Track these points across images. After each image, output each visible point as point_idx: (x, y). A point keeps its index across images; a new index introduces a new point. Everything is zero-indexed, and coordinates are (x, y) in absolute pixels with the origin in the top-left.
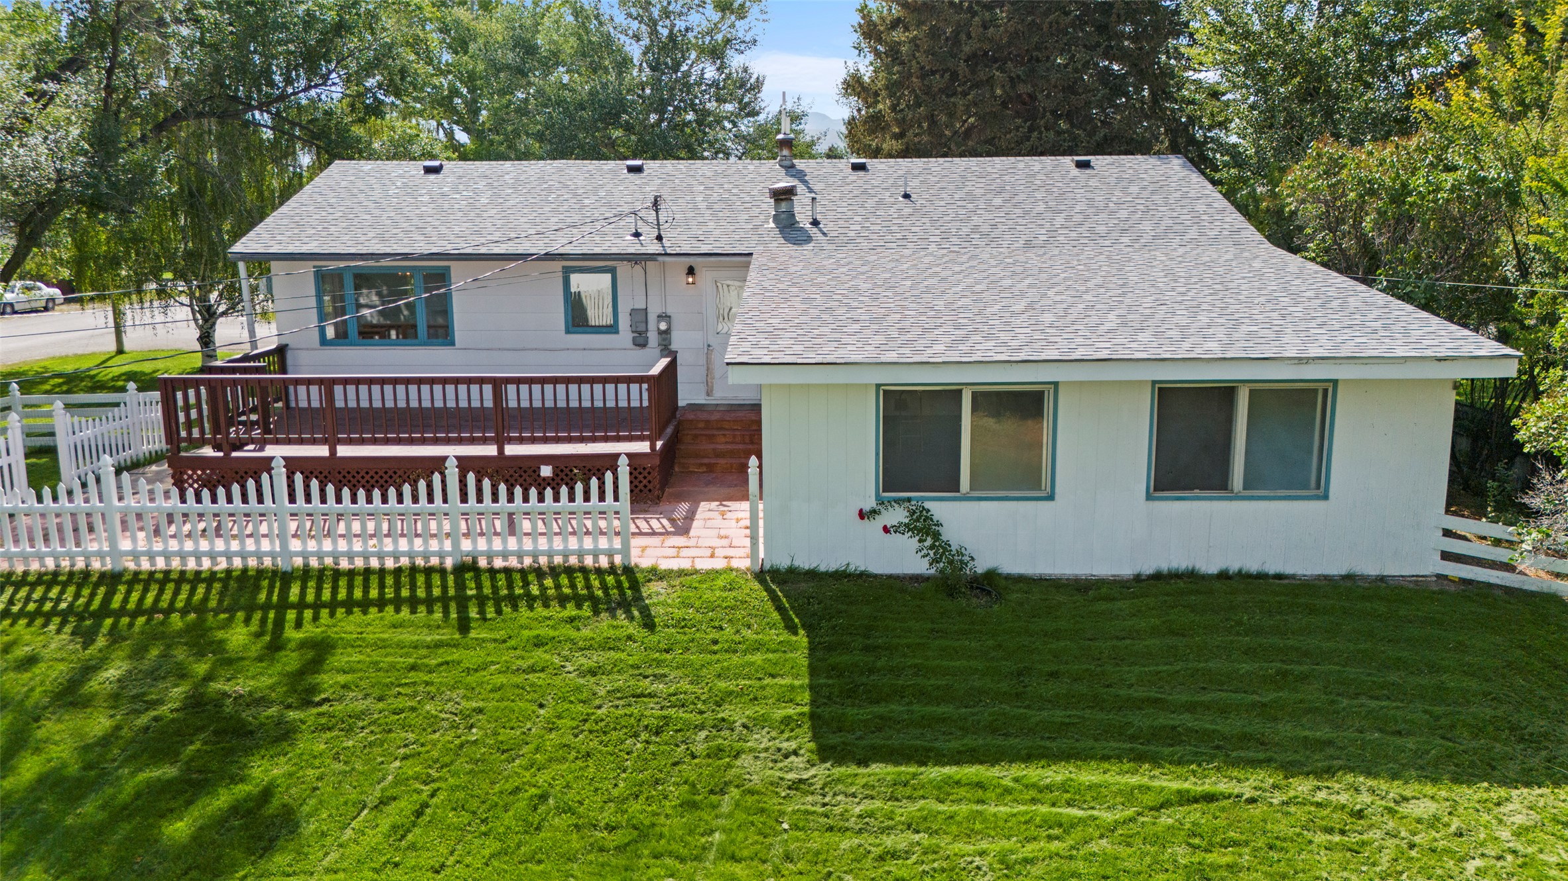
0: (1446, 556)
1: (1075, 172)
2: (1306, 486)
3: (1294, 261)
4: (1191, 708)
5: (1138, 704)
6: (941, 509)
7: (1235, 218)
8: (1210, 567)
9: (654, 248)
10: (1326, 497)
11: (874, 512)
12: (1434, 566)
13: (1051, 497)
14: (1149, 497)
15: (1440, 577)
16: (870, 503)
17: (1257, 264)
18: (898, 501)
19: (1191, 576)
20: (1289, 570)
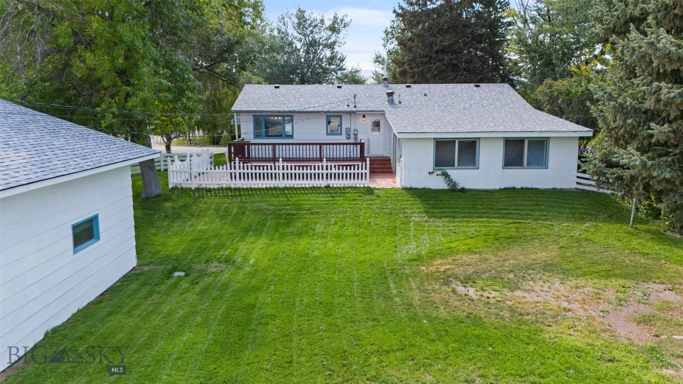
0: (578, 183)
1: (475, 88)
2: (542, 165)
3: (540, 113)
4: (515, 210)
5: (503, 209)
6: (450, 172)
7: (524, 101)
8: (519, 187)
9: (354, 109)
10: (547, 168)
11: (432, 172)
12: (574, 186)
13: (478, 168)
14: (503, 168)
15: (576, 189)
16: (431, 170)
17: (530, 113)
18: (439, 169)
19: (514, 189)
20: (538, 187)
